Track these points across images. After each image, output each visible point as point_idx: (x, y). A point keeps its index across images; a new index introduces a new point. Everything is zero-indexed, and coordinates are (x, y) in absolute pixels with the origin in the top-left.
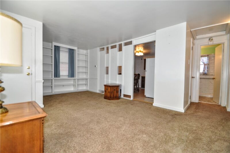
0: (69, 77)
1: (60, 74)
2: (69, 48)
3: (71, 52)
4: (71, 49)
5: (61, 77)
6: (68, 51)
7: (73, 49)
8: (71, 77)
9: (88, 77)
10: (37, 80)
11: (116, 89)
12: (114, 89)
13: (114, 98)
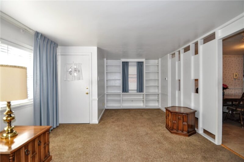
0: (137, 92)
1: (128, 88)
2: (137, 62)
3: (140, 65)
4: (139, 62)
5: (130, 92)
6: (136, 64)
7: (141, 62)
8: (140, 92)
9: (160, 92)
10: (93, 98)
11: (181, 119)
12: (179, 118)
13: (179, 133)
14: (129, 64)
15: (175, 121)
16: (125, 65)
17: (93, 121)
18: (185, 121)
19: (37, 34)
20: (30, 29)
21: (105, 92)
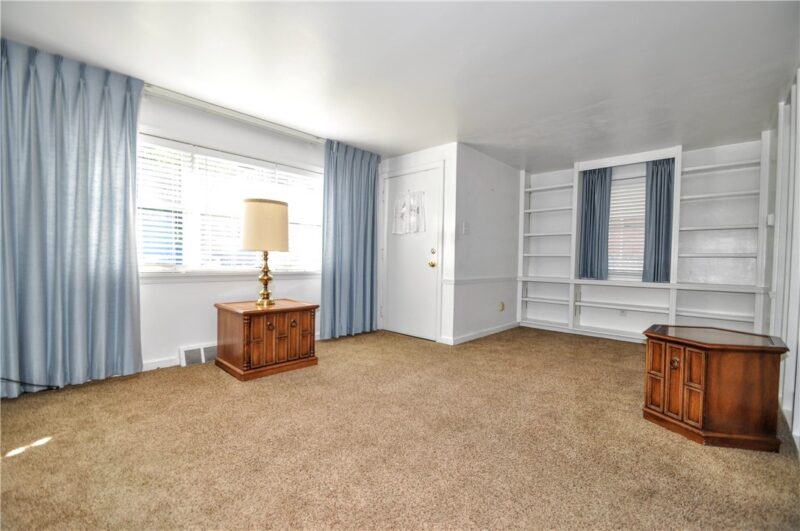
1: (607, 266)
2: (647, 164)
4: (659, 162)
5: (610, 278)
6: (644, 173)
8: (656, 280)
10: (445, 278)
11: (682, 365)
12: (672, 362)
13: (667, 421)
14: (614, 177)
15: (660, 371)
16: (595, 185)
17: (443, 337)
18: (695, 377)
19: (330, 143)
20: (318, 138)
21: (520, 274)
